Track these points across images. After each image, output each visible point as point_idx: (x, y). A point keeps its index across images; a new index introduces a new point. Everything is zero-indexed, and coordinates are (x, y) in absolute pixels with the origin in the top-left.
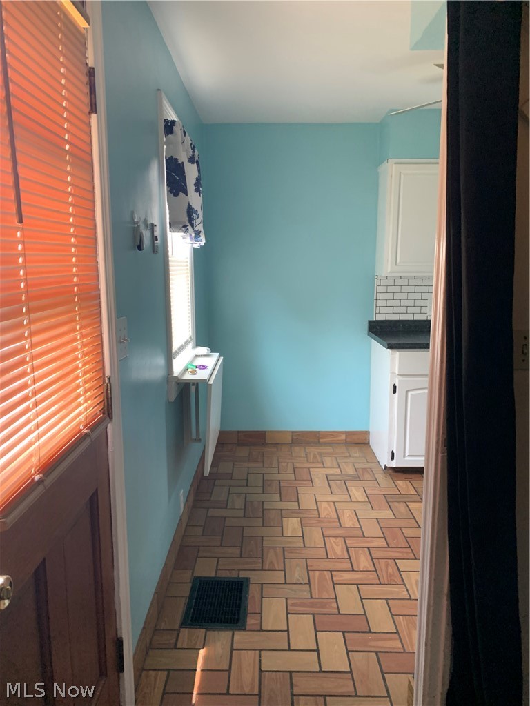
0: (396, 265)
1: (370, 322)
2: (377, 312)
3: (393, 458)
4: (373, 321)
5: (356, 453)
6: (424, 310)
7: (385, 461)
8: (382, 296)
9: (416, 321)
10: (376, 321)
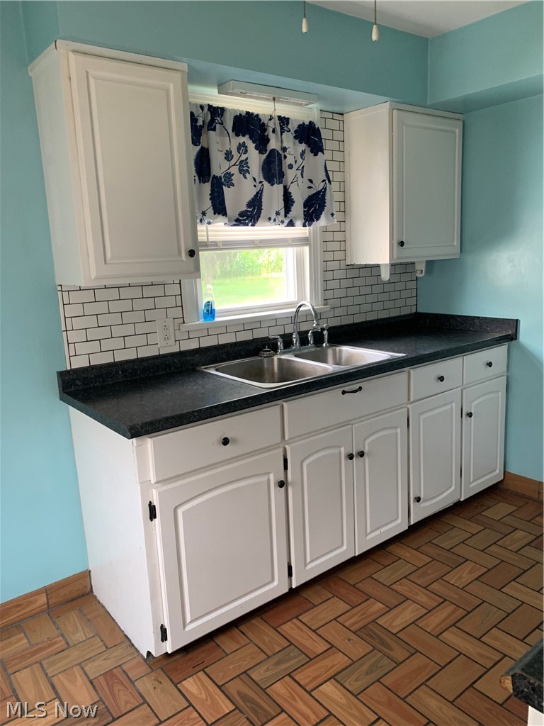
0: (106, 263)
1: (62, 375)
2: (72, 353)
3: (164, 638)
4: (68, 372)
5: (76, 629)
6: (152, 339)
7: (147, 643)
8: (78, 323)
9: (143, 359)
10: (72, 370)
